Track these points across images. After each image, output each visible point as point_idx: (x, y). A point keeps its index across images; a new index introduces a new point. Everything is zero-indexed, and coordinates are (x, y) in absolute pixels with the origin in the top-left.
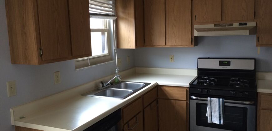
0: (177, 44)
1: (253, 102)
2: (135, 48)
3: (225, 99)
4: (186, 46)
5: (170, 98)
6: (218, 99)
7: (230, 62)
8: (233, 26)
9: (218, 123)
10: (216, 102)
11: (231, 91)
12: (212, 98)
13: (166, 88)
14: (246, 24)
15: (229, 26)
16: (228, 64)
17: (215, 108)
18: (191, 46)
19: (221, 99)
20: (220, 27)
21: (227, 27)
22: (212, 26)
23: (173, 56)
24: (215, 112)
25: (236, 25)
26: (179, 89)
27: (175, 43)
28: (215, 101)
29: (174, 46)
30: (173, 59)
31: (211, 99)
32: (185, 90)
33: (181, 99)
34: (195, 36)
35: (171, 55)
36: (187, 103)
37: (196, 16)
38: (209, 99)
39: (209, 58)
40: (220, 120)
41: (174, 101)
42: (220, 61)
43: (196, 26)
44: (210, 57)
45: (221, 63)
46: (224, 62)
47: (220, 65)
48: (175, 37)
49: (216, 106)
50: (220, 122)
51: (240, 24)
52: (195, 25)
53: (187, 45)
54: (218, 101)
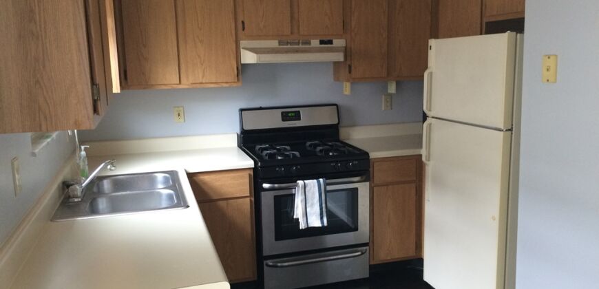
0: (207, 81)
1: (364, 177)
2: (119, 92)
3: (327, 179)
4: (225, 85)
5: (215, 198)
6: (315, 181)
7: (299, 112)
8: (310, 44)
9: (320, 225)
10: (314, 186)
11: (332, 162)
12: (306, 181)
13: (206, 178)
14: (330, 42)
15: (283, 45)
16: (297, 116)
17: (313, 198)
18: (235, 85)
19: (321, 180)
20: (289, 46)
21: (300, 46)
22: (274, 44)
23: (182, 109)
24: (312, 205)
25: (315, 43)
26: (232, 175)
27: (203, 77)
28: (312, 184)
29: (198, 86)
30: (182, 114)
31: (305, 183)
32: (246, 174)
33: (238, 195)
34: (242, 62)
35: (178, 107)
36: (251, 200)
37: (243, 23)
38: (300, 183)
39: (261, 109)
40: (322, 218)
41: (225, 202)
42: (282, 113)
43: (243, 43)
44: (263, 106)
45: (285, 117)
46: (290, 115)
47: (283, 120)
48: (202, 64)
49: (313, 194)
50: (322, 222)
51: (322, 42)
52: (241, 42)
53: (227, 83)
54: (316, 184)
